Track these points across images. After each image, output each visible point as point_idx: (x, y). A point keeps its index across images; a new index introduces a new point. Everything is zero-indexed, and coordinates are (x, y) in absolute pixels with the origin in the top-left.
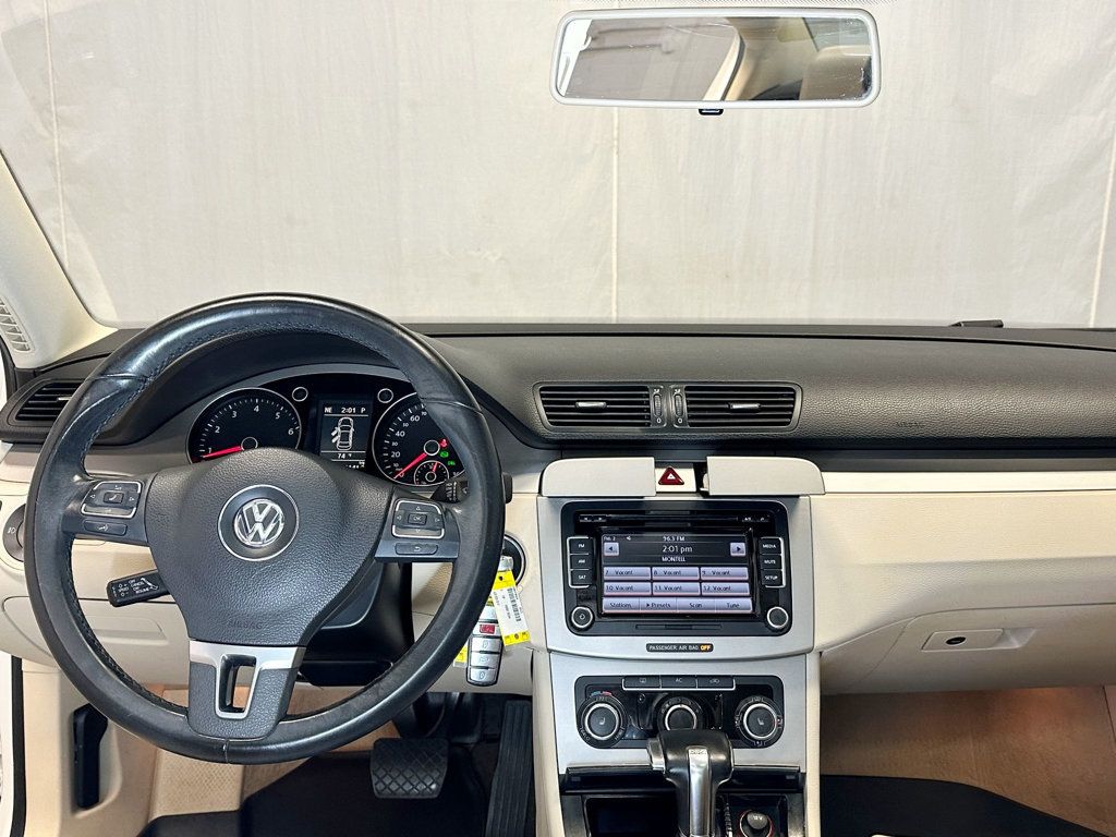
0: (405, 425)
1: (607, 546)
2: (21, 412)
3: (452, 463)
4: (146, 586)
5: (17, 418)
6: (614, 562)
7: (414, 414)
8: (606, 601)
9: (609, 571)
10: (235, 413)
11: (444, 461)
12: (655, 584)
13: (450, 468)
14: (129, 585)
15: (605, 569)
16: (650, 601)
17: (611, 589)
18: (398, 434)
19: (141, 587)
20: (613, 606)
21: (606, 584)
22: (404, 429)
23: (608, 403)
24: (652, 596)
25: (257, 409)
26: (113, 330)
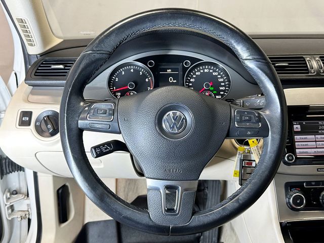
0: (194, 76)
1: (295, 126)
2: (36, 72)
3: (215, 92)
4: (107, 149)
5: (35, 75)
6: (298, 133)
7: (198, 71)
8: (297, 151)
9: (297, 138)
10: (123, 72)
11: (212, 91)
12: (317, 143)
13: (214, 94)
14: (100, 149)
15: (295, 136)
16: (316, 150)
17: (299, 145)
18: (191, 80)
19: (105, 149)
20: (300, 153)
21: (296, 143)
22: (194, 78)
23: (289, 64)
24: (316, 148)
25: (132, 71)
26: (62, 40)
